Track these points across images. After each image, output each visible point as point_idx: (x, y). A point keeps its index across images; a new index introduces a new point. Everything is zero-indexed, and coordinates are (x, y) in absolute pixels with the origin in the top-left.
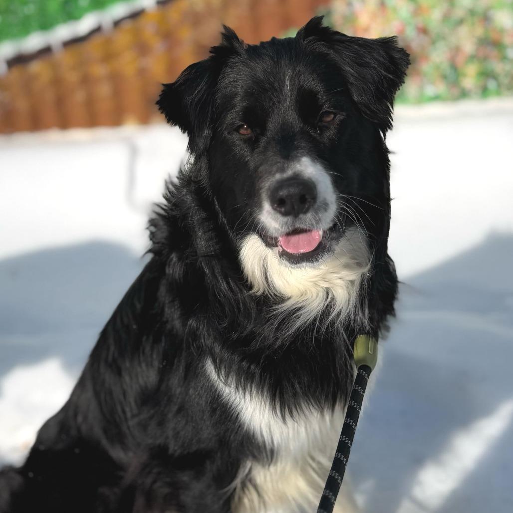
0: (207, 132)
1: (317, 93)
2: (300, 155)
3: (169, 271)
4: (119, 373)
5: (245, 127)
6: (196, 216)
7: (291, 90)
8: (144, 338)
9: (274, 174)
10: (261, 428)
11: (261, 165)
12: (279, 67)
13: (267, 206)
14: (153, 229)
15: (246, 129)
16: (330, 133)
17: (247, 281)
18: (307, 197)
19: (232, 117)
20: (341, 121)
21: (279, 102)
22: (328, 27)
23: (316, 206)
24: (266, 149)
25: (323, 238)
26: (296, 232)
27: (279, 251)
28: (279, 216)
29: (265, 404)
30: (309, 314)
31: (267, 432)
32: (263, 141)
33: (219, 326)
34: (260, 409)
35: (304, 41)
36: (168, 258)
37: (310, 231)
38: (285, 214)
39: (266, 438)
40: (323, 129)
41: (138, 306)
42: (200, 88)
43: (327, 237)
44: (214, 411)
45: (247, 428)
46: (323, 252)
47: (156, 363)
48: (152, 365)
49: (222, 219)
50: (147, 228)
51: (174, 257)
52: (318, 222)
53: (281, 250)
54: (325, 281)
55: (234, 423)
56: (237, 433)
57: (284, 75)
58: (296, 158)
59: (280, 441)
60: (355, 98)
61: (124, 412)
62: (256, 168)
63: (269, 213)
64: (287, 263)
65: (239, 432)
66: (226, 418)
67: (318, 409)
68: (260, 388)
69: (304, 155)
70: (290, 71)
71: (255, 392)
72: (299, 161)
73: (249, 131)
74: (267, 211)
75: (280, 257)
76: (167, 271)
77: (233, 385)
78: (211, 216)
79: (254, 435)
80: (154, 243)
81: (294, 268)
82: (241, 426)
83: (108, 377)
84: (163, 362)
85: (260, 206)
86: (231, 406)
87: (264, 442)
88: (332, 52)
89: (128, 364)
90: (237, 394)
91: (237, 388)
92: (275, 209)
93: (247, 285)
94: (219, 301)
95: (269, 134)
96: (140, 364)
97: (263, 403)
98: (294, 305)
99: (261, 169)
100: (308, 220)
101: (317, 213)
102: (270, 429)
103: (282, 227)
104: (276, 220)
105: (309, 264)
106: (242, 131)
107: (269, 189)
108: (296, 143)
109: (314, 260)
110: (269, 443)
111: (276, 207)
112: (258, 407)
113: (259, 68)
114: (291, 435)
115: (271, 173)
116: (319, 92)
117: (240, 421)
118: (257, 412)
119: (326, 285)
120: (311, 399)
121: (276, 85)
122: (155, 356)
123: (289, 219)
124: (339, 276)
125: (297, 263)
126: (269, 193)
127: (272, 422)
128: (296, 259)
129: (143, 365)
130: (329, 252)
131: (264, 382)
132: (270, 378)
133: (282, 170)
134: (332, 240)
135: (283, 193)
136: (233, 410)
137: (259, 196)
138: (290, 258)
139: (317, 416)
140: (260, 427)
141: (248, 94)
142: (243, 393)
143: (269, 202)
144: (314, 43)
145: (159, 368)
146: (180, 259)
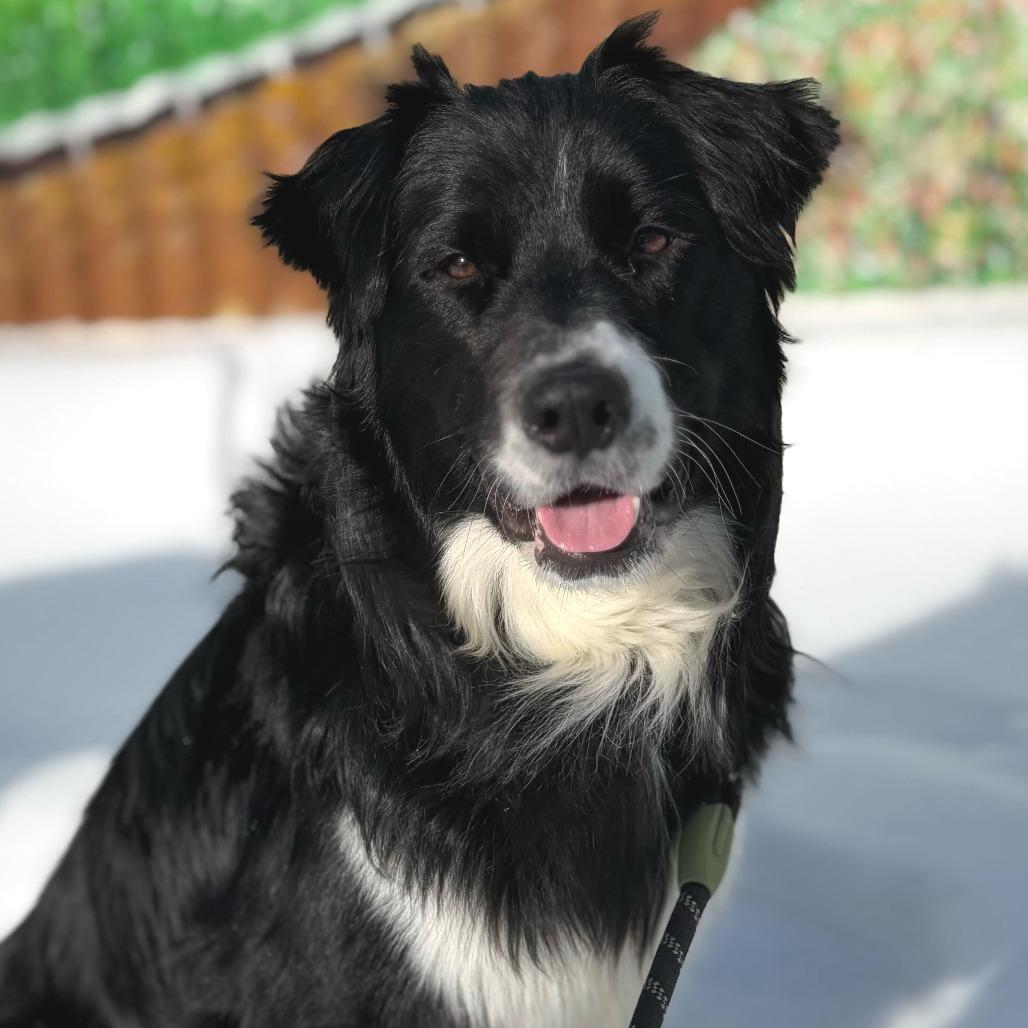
0: (375, 282)
1: (628, 185)
2: (589, 315)
3: (273, 607)
4: (146, 847)
5: (462, 260)
6: (342, 477)
7: (572, 177)
8: (209, 766)
9: (533, 356)
10: (459, 987)
11: (498, 343)
12: (542, 131)
13: (513, 433)
14: (240, 513)
15: (464, 266)
16: (661, 277)
17: (453, 624)
18: (610, 408)
19: (432, 238)
20: (686, 252)
21: (543, 204)
22: (655, 48)
23: (628, 433)
24: (511, 308)
25: (639, 520)
26: (580, 496)
27: (536, 550)
28: (542, 454)
29: (474, 922)
30: (590, 705)
31: (473, 993)
32: (505, 289)
33: (380, 735)
34: (461, 933)
35: (600, 74)
36: (272, 578)
37: (612, 495)
38: (556, 449)
39: (470, 1009)
40: (644, 267)
41: (199, 693)
42: (358, 181)
43: (648, 519)
44: (350, 940)
45: (424, 984)
46: (640, 552)
47: (232, 829)
48: (223, 832)
49: (400, 478)
50: (228, 513)
51: (284, 579)
52: (632, 470)
53: (541, 548)
54: (634, 631)
55: (395, 971)
56: (401, 993)
57: (555, 147)
58: (584, 323)
59: (502, 1013)
60: (716, 204)
61: (152, 941)
62: (489, 352)
63: (517, 448)
64: (556, 577)
65: (406, 992)
66: (377, 957)
67: (591, 946)
68: (464, 884)
69: (600, 318)
70: (567, 136)
71: (449, 895)
72: (590, 328)
73: (471, 270)
74: (515, 446)
75: (540, 564)
76: (268, 607)
77: (400, 877)
78: (375, 475)
79: (441, 1002)
80: (242, 547)
81: (570, 589)
82: (410, 977)
83: (121, 861)
84: (251, 823)
85: (495, 435)
86: (390, 928)
87: (467, 1018)
88: (663, 100)
89: (167, 829)
90: (407, 899)
91: (408, 886)
92: (531, 437)
93: (451, 635)
94: (385, 675)
95: (519, 274)
96: (196, 827)
97: (469, 921)
98: (559, 679)
99: (500, 351)
100: (609, 466)
101: (631, 449)
102: (480, 989)
103: (548, 481)
104: (533, 464)
105: (606, 580)
106: (454, 271)
107: (521, 388)
108: (581, 291)
109: (619, 569)
110: (477, 1021)
111: (538, 432)
112: (455, 932)
113: (498, 130)
114: (528, 999)
115: (525, 356)
116: (634, 183)
117: (409, 965)
118: (452, 945)
119: (633, 640)
120: (577, 921)
121: (538, 166)
122: (231, 811)
123: (564, 462)
124: (663, 618)
125: (578, 577)
126: (520, 400)
127: (487, 969)
128: (576, 567)
129: (204, 833)
130: (653, 551)
131: (475, 873)
132: (489, 858)
133: (551, 347)
134: (659, 524)
135: (553, 397)
136: (393, 939)
137: (494, 410)
138: (563, 564)
139: (587, 960)
140: (458, 981)
141: (472, 185)
142: (420, 898)
143: (519, 421)
144: (624, 79)
145: (239, 840)
146: (297, 582)
